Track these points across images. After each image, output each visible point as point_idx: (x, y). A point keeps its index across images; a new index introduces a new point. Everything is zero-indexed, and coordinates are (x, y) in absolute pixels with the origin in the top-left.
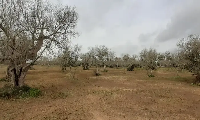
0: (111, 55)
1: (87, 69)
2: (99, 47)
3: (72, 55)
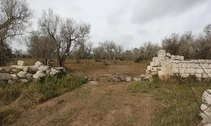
0: (120, 48)
1: (98, 61)
2: (108, 42)
3: (87, 49)
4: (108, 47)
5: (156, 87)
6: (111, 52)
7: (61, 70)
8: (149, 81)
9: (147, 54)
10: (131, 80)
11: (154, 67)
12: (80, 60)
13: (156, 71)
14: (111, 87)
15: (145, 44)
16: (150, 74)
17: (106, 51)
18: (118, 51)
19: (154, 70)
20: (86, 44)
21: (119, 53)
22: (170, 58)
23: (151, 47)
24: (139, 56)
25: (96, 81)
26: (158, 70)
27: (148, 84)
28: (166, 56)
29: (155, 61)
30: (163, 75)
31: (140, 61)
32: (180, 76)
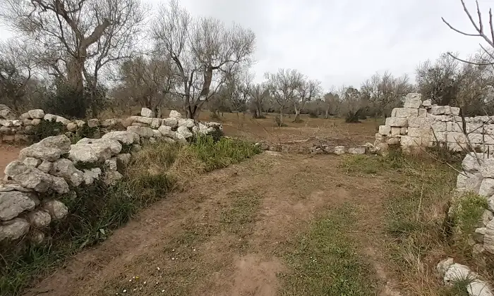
0: (314, 87)
1: (260, 117)
2: (285, 73)
3: (241, 87)
4: (286, 85)
5: (394, 166)
6: (291, 96)
7: (215, 127)
8: (380, 155)
9: (377, 102)
10: (343, 152)
11: (393, 129)
12: (221, 113)
13: (397, 137)
14: (306, 161)
15: (375, 79)
16: (384, 141)
17: (281, 93)
18: (308, 95)
19: (393, 134)
20: (238, 76)
21: (309, 99)
22: (429, 110)
23: (390, 85)
24: (357, 108)
25: (277, 151)
26: (401, 134)
27: (378, 160)
28: (421, 106)
29: (397, 116)
30: (410, 144)
31: (359, 120)
32: (446, 148)
